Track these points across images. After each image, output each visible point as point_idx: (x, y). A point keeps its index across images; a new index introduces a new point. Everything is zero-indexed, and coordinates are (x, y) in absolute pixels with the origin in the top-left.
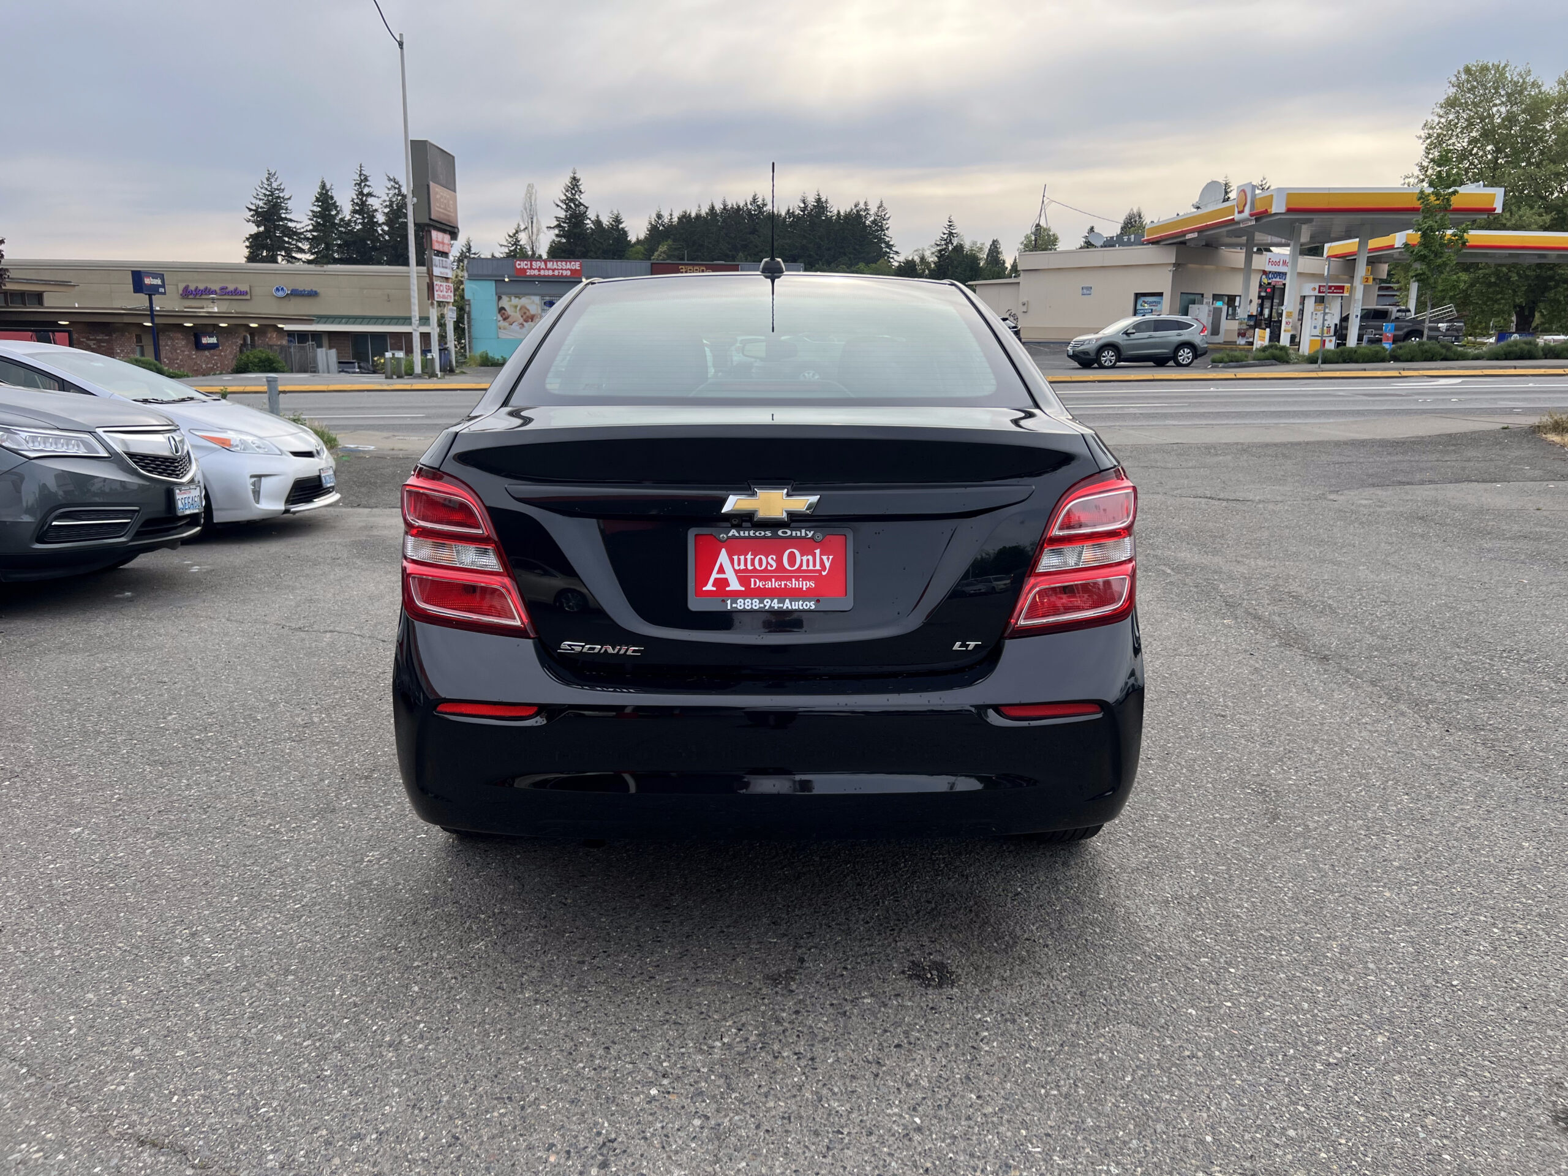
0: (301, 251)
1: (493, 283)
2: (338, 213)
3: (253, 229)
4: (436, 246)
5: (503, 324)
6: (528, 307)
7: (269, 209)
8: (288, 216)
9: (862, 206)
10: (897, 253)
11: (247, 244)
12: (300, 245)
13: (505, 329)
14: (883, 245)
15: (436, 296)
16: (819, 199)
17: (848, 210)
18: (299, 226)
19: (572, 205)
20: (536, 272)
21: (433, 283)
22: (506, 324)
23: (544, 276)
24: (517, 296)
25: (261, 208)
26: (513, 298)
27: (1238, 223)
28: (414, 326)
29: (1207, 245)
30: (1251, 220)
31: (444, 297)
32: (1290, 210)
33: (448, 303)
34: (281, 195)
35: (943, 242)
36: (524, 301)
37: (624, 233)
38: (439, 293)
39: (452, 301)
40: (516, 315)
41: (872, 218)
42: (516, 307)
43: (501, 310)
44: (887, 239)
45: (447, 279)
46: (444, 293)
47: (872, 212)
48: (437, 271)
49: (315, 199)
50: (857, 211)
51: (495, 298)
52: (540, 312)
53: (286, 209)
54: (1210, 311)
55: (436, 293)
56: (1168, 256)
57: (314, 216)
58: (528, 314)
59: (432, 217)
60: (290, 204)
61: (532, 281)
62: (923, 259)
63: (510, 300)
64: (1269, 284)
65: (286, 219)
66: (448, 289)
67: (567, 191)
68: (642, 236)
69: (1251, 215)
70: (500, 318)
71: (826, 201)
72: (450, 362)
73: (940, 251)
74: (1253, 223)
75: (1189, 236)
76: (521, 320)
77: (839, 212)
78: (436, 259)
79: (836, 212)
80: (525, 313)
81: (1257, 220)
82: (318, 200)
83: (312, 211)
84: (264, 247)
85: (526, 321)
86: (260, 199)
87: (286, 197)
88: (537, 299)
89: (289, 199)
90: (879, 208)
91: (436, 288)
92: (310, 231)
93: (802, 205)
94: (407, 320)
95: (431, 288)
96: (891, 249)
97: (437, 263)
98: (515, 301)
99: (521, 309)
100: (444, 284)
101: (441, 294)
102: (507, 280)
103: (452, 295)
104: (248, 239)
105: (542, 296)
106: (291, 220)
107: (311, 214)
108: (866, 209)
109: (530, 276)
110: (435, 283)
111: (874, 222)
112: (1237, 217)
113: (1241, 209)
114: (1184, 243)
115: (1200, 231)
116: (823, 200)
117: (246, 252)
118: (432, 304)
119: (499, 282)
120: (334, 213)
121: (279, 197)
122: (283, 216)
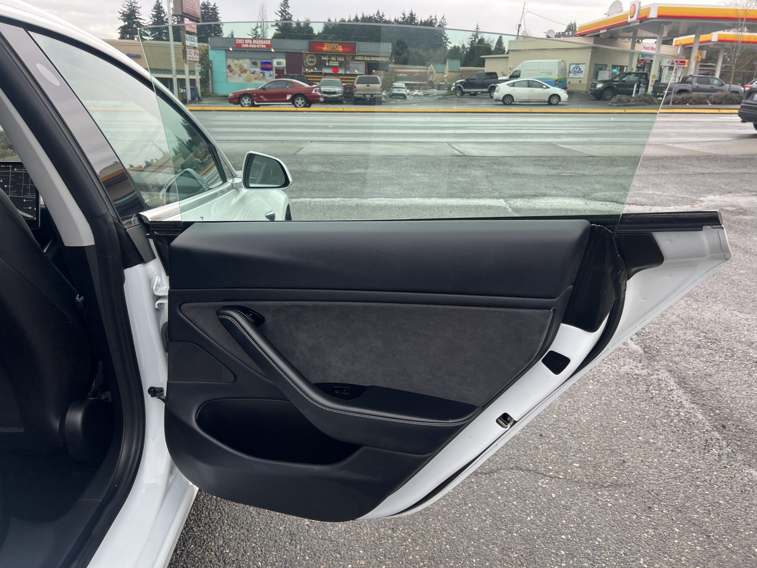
0: (147, 35)
1: (224, 52)
2: (165, 16)
3: (122, 24)
4: (188, 29)
5: (229, 74)
6: (243, 65)
7: (130, 13)
8: (140, 17)
9: (433, 17)
10: (450, 42)
11: (119, 31)
12: (146, 32)
13: (231, 77)
14: (443, 38)
15: (188, 57)
16: (412, 13)
17: (426, 20)
18: (145, 22)
19: (284, 14)
20: (247, 46)
21: (185, 50)
22: (231, 74)
23: (251, 48)
24: (237, 59)
25: (126, 12)
26: (235, 60)
27: (630, 23)
28: (174, 74)
29: (611, 37)
30: (637, 22)
31: (193, 58)
32: (660, 17)
33: (196, 61)
34: (136, 5)
35: (473, 37)
36: (241, 62)
37: (311, 30)
38: (190, 56)
39: (198, 60)
40: (237, 69)
41: (438, 24)
42: (236, 65)
43: (229, 67)
44: (445, 35)
45: (195, 48)
46: (193, 56)
47: (438, 21)
48: (188, 43)
49: (153, 8)
50: (431, 20)
51: (225, 59)
52: (249, 67)
53: (139, 13)
54: (610, 74)
55: (188, 56)
56: (590, 42)
57: (153, 17)
58: (243, 69)
59: (184, 12)
60: (140, 10)
61: (244, 50)
62: (463, 46)
63: (233, 61)
64: (643, 60)
65: (139, 18)
66: (195, 53)
67: (282, 6)
68: (321, 31)
69: (638, 19)
70: (228, 71)
71: (415, 15)
72: (198, 95)
73: (472, 42)
74: (638, 24)
75: (601, 32)
76: (239, 72)
77: (421, 21)
78: (187, 36)
79: (419, 21)
80: (241, 69)
81: (641, 22)
82: (155, 8)
83: (152, 14)
84: (128, 33)
85: (242, 73)
86: (125, 8)
87: (139, 6)
88: (248, 61)
89: (140, 8)
90: (443, 18)
91: (188, 53)
92: (151, 25)
93: (403, 16)
94: (169, 71)
95: (184, 52)
96: (447, 40)
97: (188, 38)
98: (236, 62)
99: (239, 66)
100: (193, 51)
101: (191, 56)
102: (231, 49)
103: (198, 57)
104: (119, 28)
105: (251, 59)
106: (141, 19)
107: (151, 16)
108: (436, 19)
109: (244, 48)
110: (187, 50)
111: (439, 26)
112: (629, 20)
113: (632, 16)
114: (598, 36)
115: (608, 28)
116: (414, 14)
117: (119, 35)
118: (186, 62)
119: (227, 51)
120: (163, 15)
121: (134, 7)
122: (137, 16)
